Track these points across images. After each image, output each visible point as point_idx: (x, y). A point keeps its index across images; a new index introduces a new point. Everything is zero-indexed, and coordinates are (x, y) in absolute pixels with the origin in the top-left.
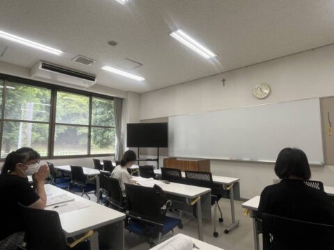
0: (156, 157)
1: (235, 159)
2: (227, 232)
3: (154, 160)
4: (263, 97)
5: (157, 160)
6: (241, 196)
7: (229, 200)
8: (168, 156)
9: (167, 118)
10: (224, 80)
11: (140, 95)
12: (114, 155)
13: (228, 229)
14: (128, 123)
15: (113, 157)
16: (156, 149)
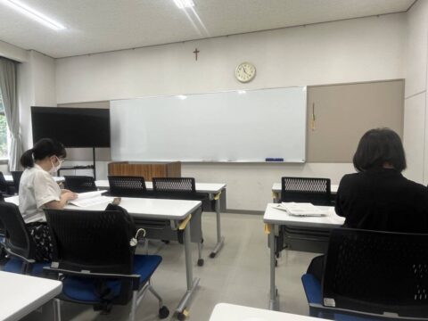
0: (91, 163)
1: (209, 160)
2: (213, 256)
3: (88, 167)
4: (247, 79)
5: (93, 167)
6: (228, 207)
7: (214, 214)
8: (110, 160)
9: (108, 102)
10: (196, 52)
11: (55, 61)
12: (6, 162)
13: (215, 252)
14: (34, 105)
15: (5, 166)
16: (91, 149)
